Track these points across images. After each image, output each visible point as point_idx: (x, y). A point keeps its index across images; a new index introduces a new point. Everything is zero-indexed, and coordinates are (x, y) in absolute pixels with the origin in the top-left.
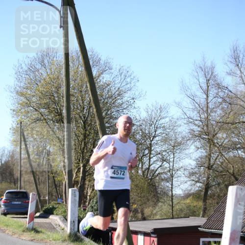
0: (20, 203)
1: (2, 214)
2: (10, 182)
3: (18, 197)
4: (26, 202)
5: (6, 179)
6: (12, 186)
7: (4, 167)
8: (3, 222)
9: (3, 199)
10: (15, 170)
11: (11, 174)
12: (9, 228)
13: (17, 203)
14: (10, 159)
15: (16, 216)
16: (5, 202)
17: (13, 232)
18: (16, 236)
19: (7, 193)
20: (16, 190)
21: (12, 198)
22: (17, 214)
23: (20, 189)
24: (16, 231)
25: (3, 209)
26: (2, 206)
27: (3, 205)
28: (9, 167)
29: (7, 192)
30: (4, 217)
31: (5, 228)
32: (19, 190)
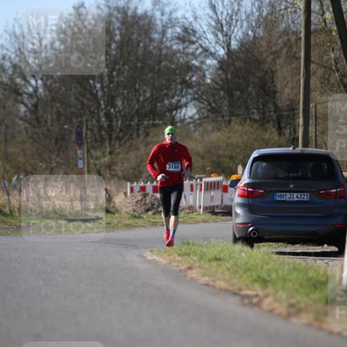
0: (306, 197)
1: (236, 240)
2: (263, 122)
3: (300, 174)
4: (327, 195)
5: (248, 109)
6: (267, 136)
7: (238, 64)
8: (249, 270)
9: (241, 184)
10: (279, 75)
11: (267, 90)
12: (270, 290)
13: (295, 197)
14: (260, 32)
15: (290, 248)
16: (247, 195)
17: (291, 306)
18: (305, 318)
19: (255, 159)
20: (290, 150)
21: (276, 178)
22: (293, 242)
23: (306, 145)
24: (301, 299)
25: (239, 220)
26: (239, 210)
27: (242, 205)
28: (259, 63)
29: (255, 154)
30: (247, 249)
31: (257, 290)
32: (299, 149)
